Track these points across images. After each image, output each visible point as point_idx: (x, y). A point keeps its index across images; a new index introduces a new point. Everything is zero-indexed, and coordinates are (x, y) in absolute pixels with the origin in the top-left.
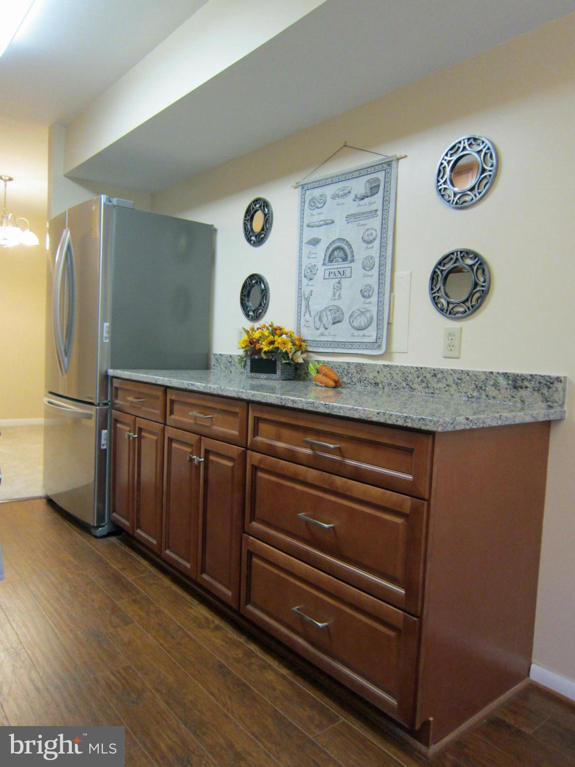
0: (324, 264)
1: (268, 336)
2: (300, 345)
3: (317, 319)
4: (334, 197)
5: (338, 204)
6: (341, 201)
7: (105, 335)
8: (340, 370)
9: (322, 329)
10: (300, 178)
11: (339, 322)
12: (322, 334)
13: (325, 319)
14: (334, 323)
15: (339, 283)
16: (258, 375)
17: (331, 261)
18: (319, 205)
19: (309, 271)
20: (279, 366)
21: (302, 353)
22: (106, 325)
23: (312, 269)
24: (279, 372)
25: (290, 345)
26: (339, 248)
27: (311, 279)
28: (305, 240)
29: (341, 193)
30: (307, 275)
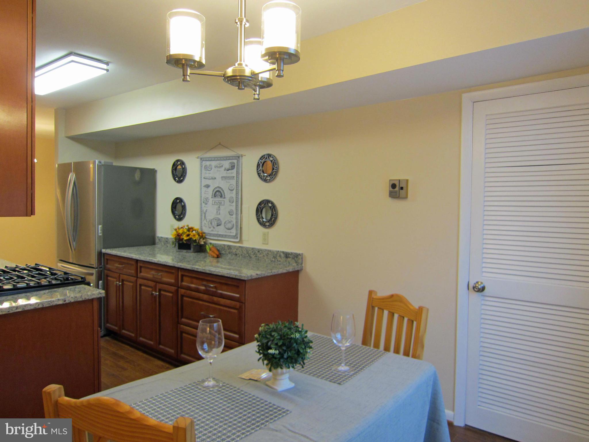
0: (212, 197)
1: (186, 232)
2: (202, 236)
3: (210, 223)
4: (216, 167)
5: (217, 171)
6: (219, 169)
7: (100, 231)
8: (221, 248)
9: (212, 228)
10: (200, 154)
11: (220, 225)
12: (212, 231)
13: (213, 224)
14: (218, 226)
15: (219, 207)
16: (182, 250)
17: (215, 196)
18: (209, 170)
19: (205, 200)
20: (192, 246)
21: (203, 239)
22: (100, 226)
23: (207, 199)
24: (192, 249)
25: (197, 236)
26: (218, 191)
27: (206, 204)
28: (203, 184)
29: (218, 166)
30: (204, 201)
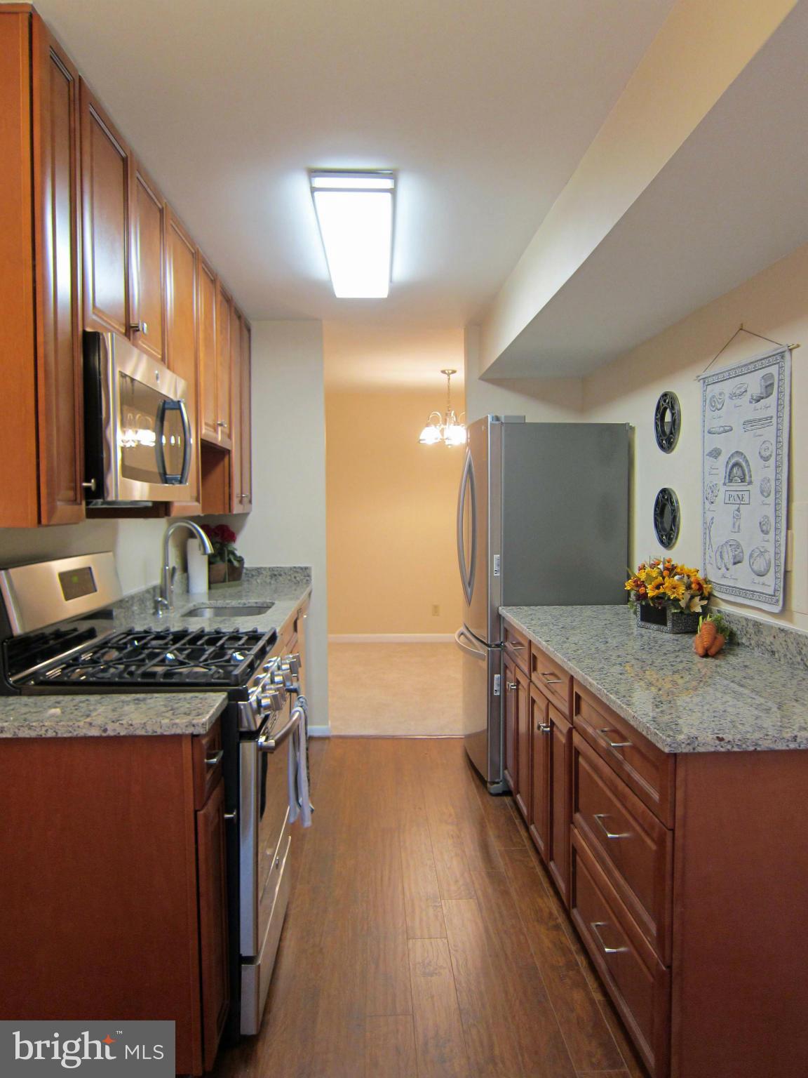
0: (725, 484)
1: (656, 578)
2: (701, 590)
3: (718, 553)
4: (733, 396)
5: (736, 407)
6: (737, 401)
7: (496, 568)
8: (740, 627)
9: (723, 569)
10: (700, 370)
11: (739, 562)
12: (724, 577)
13: (725, 556)
14: (735, 563)
15: (738, 510)
16: (648, 625)
17: (731, 481)
18: (719, 406)
19: (709, 491)
20: (669, 616)
21: (702, 599)
22: (497, 556)
23: (713, 488)
24: (669, 624)
25: (682, 589)
26: (737, 464)
27: (712, 503)
28: (707, 451)
29: (738, 392)
30: (709, 497)
